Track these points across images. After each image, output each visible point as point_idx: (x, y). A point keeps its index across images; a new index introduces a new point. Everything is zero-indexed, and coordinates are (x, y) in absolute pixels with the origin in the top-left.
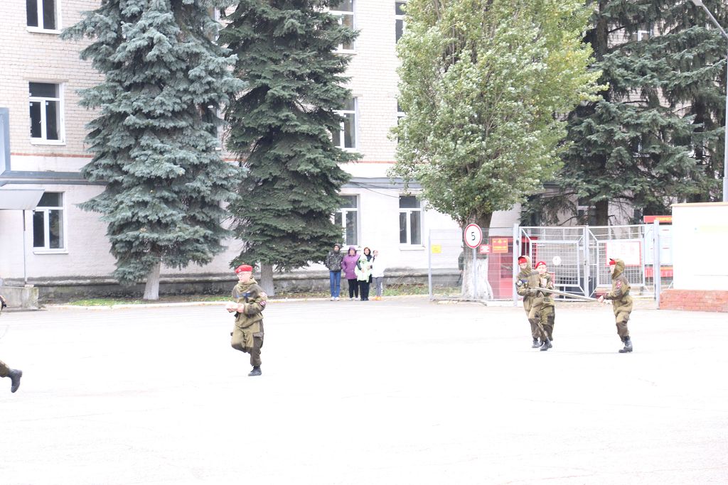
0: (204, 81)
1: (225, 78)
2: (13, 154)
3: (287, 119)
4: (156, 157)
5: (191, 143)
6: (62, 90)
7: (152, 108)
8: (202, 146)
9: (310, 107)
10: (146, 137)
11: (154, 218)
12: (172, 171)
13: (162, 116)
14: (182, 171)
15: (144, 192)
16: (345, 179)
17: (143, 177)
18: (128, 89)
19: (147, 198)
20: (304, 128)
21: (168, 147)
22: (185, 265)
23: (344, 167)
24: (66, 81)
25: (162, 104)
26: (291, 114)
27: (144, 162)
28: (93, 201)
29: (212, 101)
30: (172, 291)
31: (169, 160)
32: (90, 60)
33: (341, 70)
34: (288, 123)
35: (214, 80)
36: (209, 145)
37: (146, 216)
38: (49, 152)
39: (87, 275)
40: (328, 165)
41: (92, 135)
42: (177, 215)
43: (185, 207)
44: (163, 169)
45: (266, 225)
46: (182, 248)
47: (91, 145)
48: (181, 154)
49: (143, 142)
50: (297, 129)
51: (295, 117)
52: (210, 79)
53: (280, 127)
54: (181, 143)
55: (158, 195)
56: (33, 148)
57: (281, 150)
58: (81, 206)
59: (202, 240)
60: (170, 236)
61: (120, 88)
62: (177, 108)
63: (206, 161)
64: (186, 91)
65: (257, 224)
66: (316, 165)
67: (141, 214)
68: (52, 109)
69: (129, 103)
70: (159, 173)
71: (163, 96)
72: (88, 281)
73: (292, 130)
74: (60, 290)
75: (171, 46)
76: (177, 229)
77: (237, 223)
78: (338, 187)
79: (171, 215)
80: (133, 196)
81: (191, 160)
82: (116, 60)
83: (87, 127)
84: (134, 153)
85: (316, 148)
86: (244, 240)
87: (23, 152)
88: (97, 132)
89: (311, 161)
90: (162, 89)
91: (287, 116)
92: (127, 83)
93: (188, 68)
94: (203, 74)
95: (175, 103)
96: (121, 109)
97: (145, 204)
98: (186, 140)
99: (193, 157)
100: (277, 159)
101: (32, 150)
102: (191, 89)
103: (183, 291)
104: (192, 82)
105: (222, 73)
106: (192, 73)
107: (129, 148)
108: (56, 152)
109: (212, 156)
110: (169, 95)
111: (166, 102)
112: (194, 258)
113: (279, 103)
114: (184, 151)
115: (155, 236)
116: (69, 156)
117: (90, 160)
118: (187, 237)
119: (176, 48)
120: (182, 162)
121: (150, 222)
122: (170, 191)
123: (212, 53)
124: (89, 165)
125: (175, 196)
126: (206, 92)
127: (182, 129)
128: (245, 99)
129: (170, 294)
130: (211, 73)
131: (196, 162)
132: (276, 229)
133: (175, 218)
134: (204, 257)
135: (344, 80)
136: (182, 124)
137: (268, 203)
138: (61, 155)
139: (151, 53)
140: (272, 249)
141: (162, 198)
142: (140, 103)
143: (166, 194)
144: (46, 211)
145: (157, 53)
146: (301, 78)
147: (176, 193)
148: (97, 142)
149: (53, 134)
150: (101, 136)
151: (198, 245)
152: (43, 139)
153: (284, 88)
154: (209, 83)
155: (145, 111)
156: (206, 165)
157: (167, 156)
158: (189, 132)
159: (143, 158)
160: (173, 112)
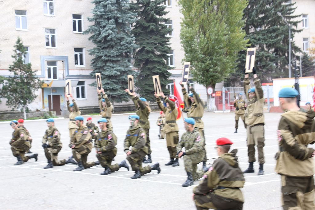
0: (125, 45)
1: (132, 45)
2: (69, 70)
3: (151, 57)
4: (112, 69)
5: (122, 65)
6: (84, 50)
7: (110, 54)
8: (125, 65)
9: (159, 53)
10: (108, 63)
11: (111, 88)
12: (116, 73)
13: (113, 57)
14: (119, 73)
15: (108, 80)
16: (170, 75)
17: (107, 75)
18: (103, 49)
19: (109, 82)
20: (156, 59)
21: (115, 66)
22: (121, 102)
23: (169, 71)
24: (85, 47)
25: (113, 53)
26: (152, 55)
27: (108, 71)
28: (93, 83)
29: (128, 52)
30: (119, 110)
31: (115, 70)
32: (91, 40)
33: (168, 41)
34: (151, 58)
35: (128, 45)
36: (128, 65)
37: (109, 87)
38: (80, 69)
39: (93, 106)
40: (165, 70)
41: (93, 63)
42: (118, 87)
43: (121, 84)
44: (114, 73)
45: (146, 89)
46: (120, 97)
47: (92, 66)
48: (119, 68)
49: (107, 64)
50: (154, 60)
51: (153, 56)
52: (127, 45)
53: (149, 59)
54: (119, 65)
55: (112, 81)
56: (76, 68)
57: (150, 66)
58: (90, 85)
59: (126, 94)
60: (116, 93)
61: (100, 49)
62: (117, 54)
63: (127, 70)
64: (120, 49)
65: (144, 89)
66: (160, 70)
67: (107, 87)
68: (81, 56)
69: (103, 53)
70: (112, 74)
71: (113, 51)
72: (93, 108)
73: (152, 60)
74: (85, 111)
75: (115, 35)
76: (118, 91)
77: (137, 89)
78: (168, 77)
79: (116, 87)
80: (104, 81)
81: (122, 70)
82: (99, 40)
83: (91, 61)
84: (105, 68)
85: (161, 65)
86: (140, 94)
87: (73, 69)
88: (94, 62)
89: (159, 69)
90: (113, 48)
91: (151, 56)
92: (103, 47)
93: (120, 42)
94: (125, 43)
95: (117, 53)
96: (101, 55)
97: (108, 84)
98: (121, 64)
99: (123, 69)
100: (149, 69)
101: (75, 68)
102: (122, 48)
103: (122, 110)
104: (122, 46)
105: (131, 43)
106: (122, 43)
107: (104, 66)
108: (83, 69)
109: (129, 69)
110: (115, 50)
111: (114, 52)
112: (124, 100)
113: (148, 52)
114: (120, 67)
115: (112, 93)
116: (86, 70)
117: (92, 71)
118: (121, 94)
119: (116, 36)
120: (119, 71)
121: (110, 89)
122: (116, 79)
123: (128, 37)
124: (92, 72)
125: (117, 81)
126: (126, 49)
127: (119, 61)
128: (139, 51)
129: (118, 111)
130: (127, 43)
131: (124, 70)
132: (149, 90)
133: (117, 88)
134: (127, 99)
135: (169, 44)
136: (119, 59)
137: (146, 82)
138: (84, 70)
139: (109, 37)
140: (148, 96)
141: (113, 82)
142: (106, 53)
143: (114, 80)
144: (80, 87)
145: (111, 37)
146: (156, 44)
147: (118, 80)
148: (94, 65)
149: (82, 63)
150: (95, 63)
151: (125, 96)
152: (79, 65)
153: (150, 47)
154: (127, 46)
155: (108, 55)
156: (127, 71)
157: (115, 69)
158: (121, 61)
159: (108, 70)
160: (116, 55)
